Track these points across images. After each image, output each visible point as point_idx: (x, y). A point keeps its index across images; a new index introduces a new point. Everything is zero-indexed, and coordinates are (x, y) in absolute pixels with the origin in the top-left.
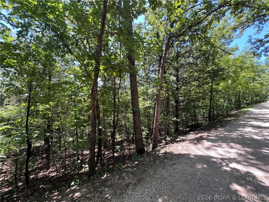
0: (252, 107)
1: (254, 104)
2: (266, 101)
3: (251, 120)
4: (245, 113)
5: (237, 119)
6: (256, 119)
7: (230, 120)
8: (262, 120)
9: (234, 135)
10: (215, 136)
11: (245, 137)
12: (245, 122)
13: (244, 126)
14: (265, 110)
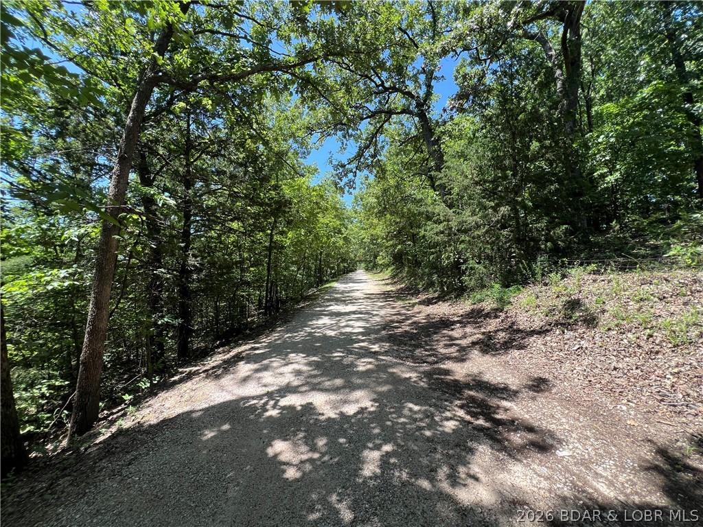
0: (337, 281)
1: (340, 275)
2: (356, 270)
3: (332, 303)
4: (327, 291)
5: (313, 304)
6: (337, 301)
7: (302, 307)
8: (344, 302)
9: (300, 335)
10: (265, 347)
11: (315, 337)
12: (323, 308)
13: (319, 315)
14: (351, 285)
